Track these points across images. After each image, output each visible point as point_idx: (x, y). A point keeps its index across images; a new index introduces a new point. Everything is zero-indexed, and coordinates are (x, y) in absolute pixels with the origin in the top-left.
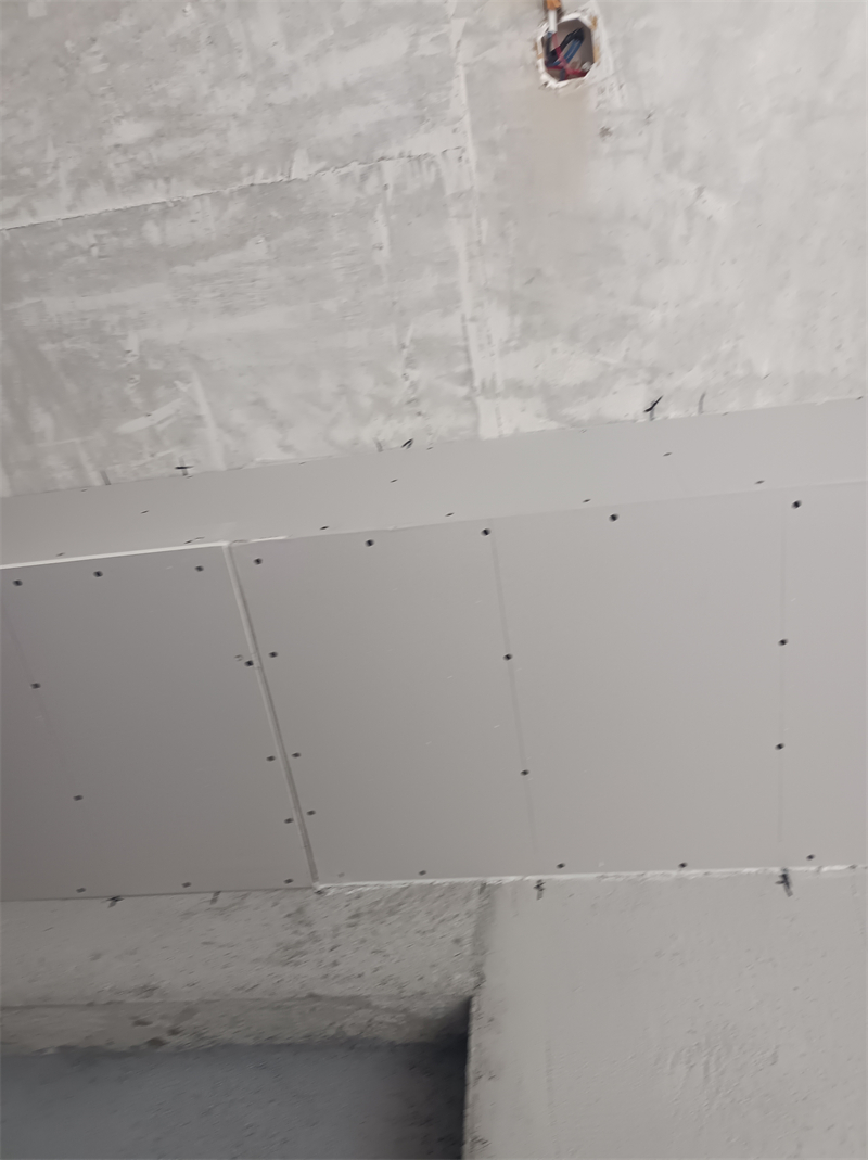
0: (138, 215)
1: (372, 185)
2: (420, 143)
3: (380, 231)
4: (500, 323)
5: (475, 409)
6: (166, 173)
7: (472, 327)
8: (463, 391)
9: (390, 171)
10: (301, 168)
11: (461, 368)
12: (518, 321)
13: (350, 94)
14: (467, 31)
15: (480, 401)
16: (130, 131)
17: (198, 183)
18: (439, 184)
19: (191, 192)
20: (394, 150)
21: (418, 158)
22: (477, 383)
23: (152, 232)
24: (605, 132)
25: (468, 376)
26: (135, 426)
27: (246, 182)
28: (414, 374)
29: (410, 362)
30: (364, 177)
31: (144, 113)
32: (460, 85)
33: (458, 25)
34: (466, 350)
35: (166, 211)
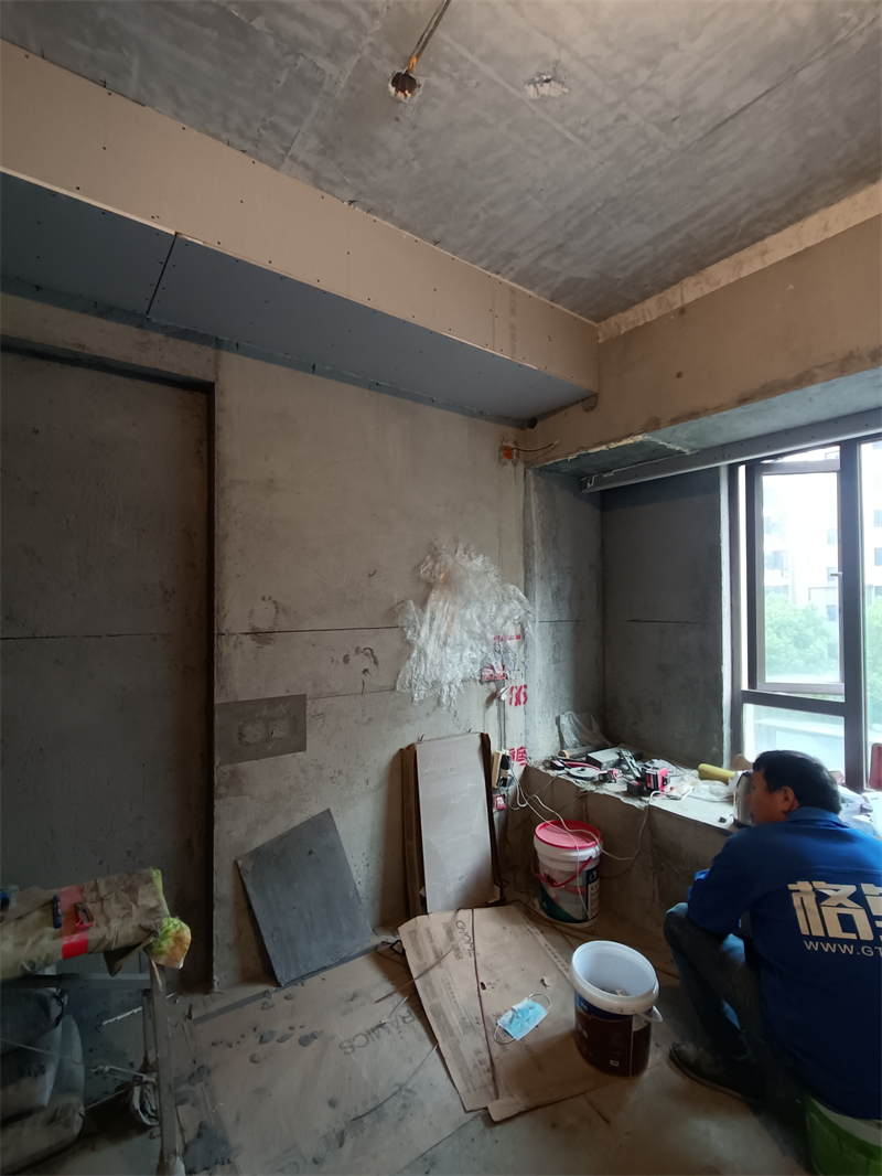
2: (323, 63)
3: (282, 77)
4: (313, 142)
5: (283, 160)
7: (300, 136)
9: (301, 61)
11: (286, 144)
12: (322, 147)
13: (302, 18)
14: (371, 45)
15: (287, 160)
18: (321, 84)
20: (310, 56)
21: (318, 68)
22: (290, 154)
24: (397, 119)
25: (287, 149)
26: (80, 46)
28: (263, 132)
29: (264, 128)
30: (288, 53)
32: (354, 60)
34: (293, 141)
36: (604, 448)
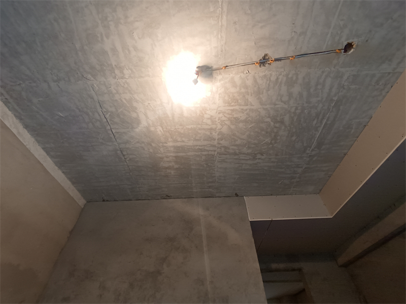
0: (326, 124)
1: (345, 87)
2: (345, 77)
3: (353, 87)
4: (385, 66)
6: (323, 118)
7: (381, 72)
8: (391, 75)
9: (346, 84)
10: (335, 99)
11: (387, 75)
12: (387, 62)
13: (330, 89)
14: (334, 67)
15: (396, 71)
16: (315, 122)
17: (327, 114)
18: (354, 75)
19: (327, 116)
20: (343, 83)
21: (348, 78)
22: (392, 71)
23: (329, 122)
25: (389, 73)
26: (353, 131)
27: (332, 107)
28: (381, 84)
29: (378, 84)
31: (314, 120)
32: (341, 69)
33: (333, 69)
34: (384, 73)
35: (327, 120)
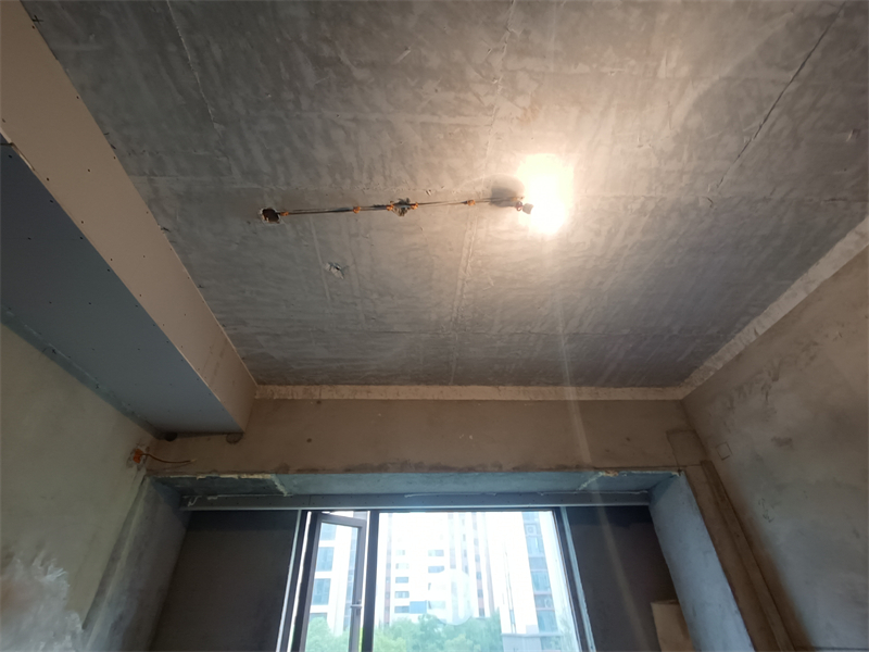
0: (178, 43)
1: (217, 152)
2: (235, 171)
3: (201, 152)
5: (141, 175)
6: (202, 65)
8: (147, 172)
9: (224, 159)
10: (218, 126)
13: (247, 150)
15: (145, 177)
17: (202, 80)
19: (196, 74)
21: (230, 170)
23: (172, 48)
24: (249, 223)
25: (154, 174)
27: (207, 101)
28: (147, 155)
30: (220, 150)
31: (225, 61)
35: (184, 58)
36: (235, 476)
